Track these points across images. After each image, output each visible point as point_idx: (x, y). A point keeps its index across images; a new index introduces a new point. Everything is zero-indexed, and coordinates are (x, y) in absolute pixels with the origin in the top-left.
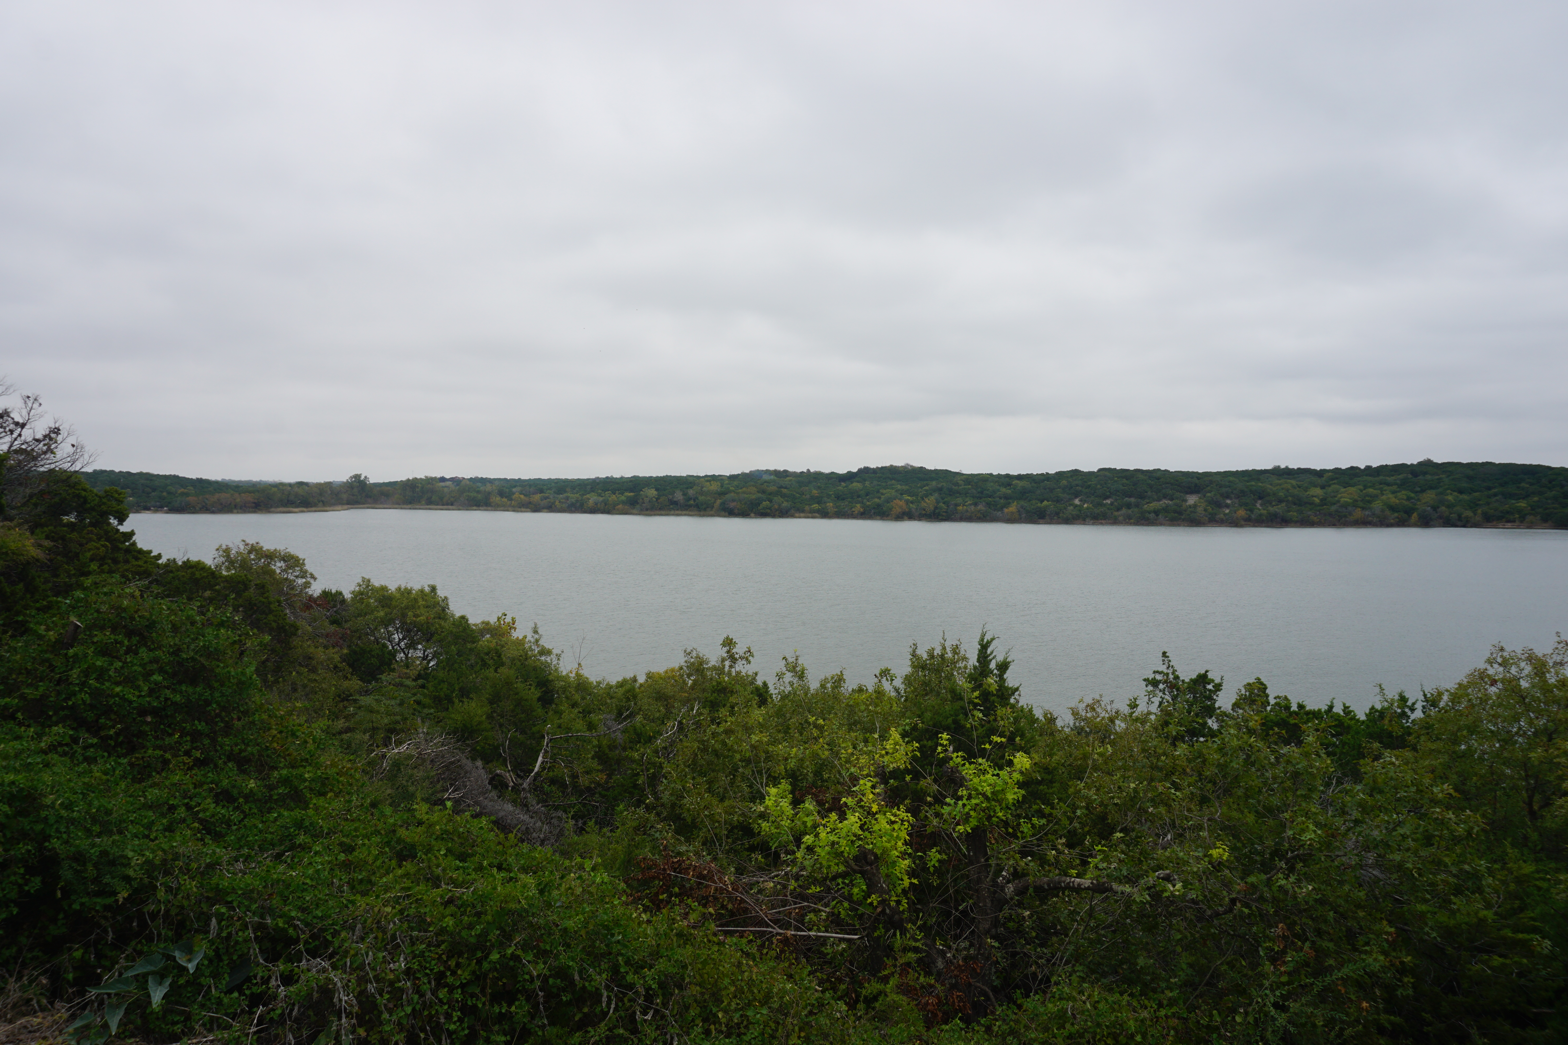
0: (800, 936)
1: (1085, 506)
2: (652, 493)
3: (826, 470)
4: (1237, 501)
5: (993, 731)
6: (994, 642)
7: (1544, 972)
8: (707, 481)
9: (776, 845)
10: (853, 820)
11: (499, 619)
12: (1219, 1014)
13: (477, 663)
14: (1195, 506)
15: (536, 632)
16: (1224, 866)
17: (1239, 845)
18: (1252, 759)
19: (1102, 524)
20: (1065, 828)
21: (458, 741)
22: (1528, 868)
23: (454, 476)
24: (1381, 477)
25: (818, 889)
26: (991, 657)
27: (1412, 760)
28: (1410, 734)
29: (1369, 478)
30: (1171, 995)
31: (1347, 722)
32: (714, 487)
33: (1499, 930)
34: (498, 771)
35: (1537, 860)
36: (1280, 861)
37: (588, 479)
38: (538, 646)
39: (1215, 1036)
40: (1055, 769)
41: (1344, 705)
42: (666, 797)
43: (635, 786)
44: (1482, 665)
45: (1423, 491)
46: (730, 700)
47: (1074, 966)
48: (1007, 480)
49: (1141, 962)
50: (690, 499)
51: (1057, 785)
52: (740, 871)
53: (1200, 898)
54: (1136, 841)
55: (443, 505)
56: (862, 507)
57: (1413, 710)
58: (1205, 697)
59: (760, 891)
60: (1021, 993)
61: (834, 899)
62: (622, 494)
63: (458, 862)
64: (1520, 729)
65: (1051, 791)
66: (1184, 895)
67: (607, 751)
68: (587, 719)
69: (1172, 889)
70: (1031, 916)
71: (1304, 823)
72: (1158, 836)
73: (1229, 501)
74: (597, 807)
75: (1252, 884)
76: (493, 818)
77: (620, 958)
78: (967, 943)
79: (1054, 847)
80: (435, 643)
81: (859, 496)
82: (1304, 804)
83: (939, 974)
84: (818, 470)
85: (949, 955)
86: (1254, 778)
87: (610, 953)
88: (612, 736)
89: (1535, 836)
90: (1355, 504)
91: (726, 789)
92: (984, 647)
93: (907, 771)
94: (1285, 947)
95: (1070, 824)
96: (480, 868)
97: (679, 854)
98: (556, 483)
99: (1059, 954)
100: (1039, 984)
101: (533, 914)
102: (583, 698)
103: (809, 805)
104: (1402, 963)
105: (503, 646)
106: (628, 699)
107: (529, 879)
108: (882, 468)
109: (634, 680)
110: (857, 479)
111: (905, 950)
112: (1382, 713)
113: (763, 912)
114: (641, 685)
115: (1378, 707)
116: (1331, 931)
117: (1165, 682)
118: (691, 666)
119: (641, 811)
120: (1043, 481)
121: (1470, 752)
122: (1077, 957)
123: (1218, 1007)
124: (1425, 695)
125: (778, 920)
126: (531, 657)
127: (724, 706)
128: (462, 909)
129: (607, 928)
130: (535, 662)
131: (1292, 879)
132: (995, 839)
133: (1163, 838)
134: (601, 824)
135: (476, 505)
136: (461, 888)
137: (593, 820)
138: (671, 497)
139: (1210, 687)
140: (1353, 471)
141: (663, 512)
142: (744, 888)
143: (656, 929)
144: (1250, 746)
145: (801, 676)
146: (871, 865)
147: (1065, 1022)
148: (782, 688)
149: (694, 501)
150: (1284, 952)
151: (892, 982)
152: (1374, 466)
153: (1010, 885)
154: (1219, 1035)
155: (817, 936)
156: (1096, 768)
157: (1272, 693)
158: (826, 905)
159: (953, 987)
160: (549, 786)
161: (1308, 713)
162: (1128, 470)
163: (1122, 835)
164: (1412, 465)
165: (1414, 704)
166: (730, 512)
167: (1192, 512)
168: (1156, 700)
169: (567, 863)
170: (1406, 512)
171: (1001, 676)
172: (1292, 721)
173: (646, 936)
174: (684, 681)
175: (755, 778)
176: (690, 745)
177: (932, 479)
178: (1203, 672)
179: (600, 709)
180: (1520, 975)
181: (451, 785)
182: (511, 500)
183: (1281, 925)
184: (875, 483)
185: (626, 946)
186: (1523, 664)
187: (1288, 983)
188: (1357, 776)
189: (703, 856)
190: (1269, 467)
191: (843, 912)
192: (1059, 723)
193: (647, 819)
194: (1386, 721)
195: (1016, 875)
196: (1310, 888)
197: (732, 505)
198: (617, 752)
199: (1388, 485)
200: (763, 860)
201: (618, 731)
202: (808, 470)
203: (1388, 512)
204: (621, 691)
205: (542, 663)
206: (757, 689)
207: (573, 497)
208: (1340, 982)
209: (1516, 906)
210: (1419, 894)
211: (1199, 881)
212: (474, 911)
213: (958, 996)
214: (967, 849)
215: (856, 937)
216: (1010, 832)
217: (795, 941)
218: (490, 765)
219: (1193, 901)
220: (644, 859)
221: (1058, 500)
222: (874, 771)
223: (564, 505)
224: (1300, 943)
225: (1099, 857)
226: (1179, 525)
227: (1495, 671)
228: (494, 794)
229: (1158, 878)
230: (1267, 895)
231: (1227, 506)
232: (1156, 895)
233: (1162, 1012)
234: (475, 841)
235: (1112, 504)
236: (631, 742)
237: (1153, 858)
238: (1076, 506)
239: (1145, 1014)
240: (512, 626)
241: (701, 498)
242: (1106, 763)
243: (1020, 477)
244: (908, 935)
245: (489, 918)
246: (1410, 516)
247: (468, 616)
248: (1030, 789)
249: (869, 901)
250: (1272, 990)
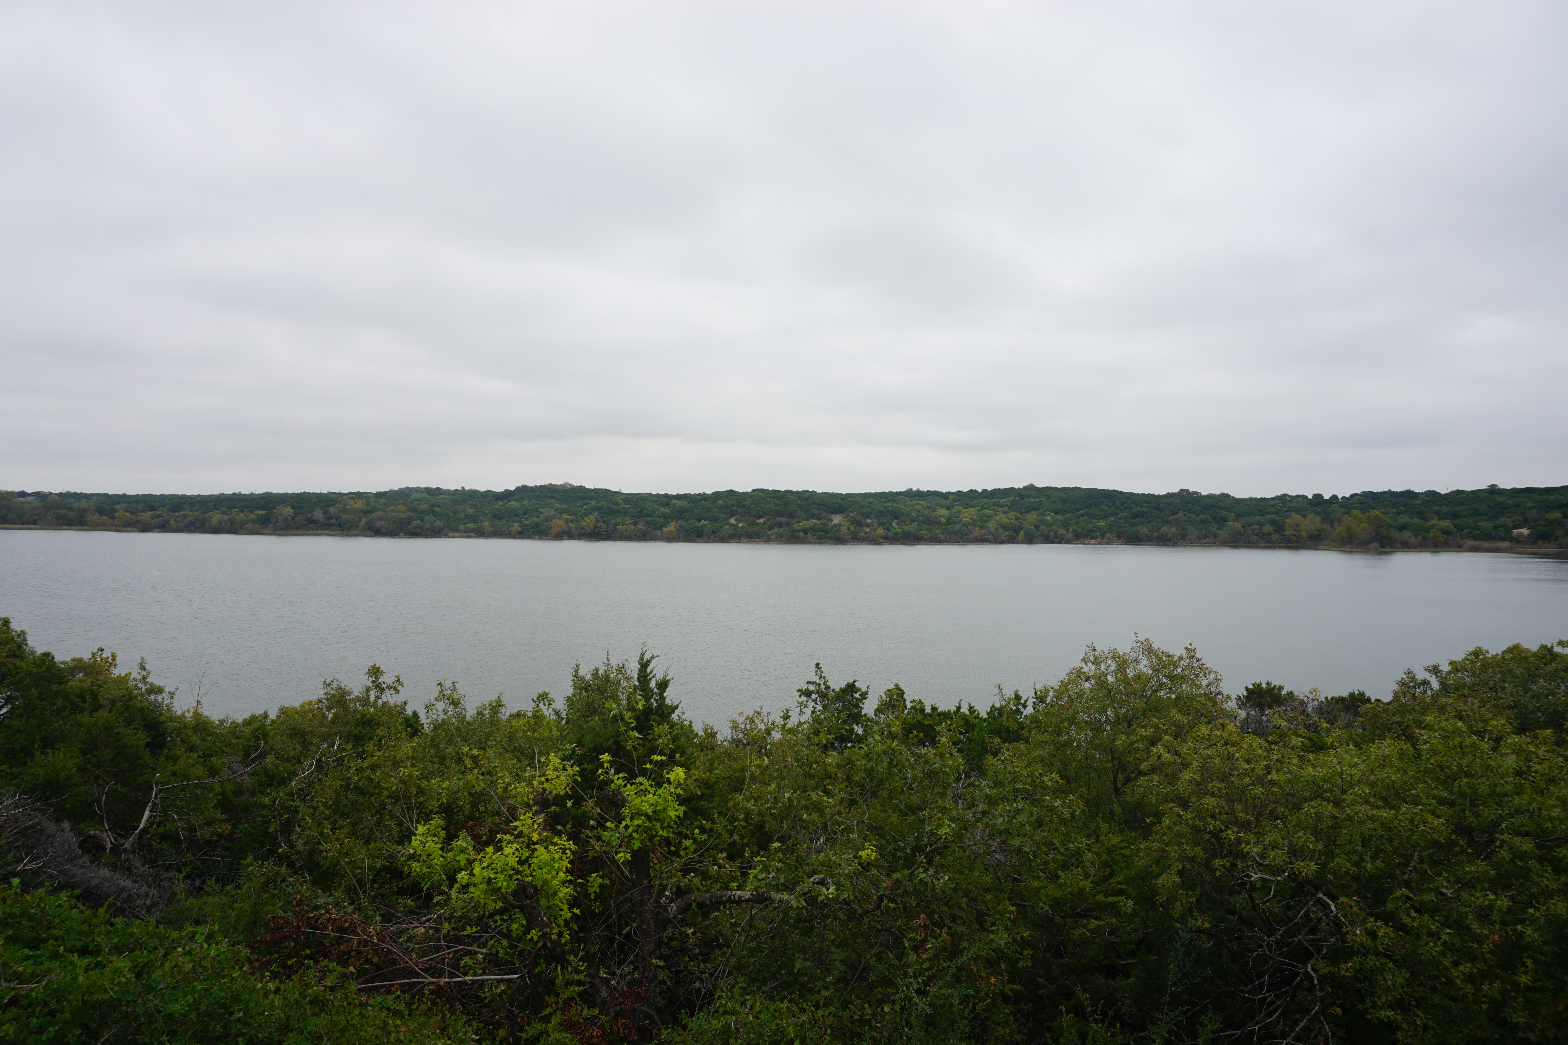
0: (455, 982)
1: (741, 525)
2: (288, 511)
3: (482, 488)
4: (876, 520)
5: (654, 750)
6: (653, 661)
7: (1128, 929)
8: (351, 498)
9: (428, 885)
10: (511, 852)
11: (94, 655)
12: (870, 1006)
13: (65, 708)
14: (839, 525)
15: (142, 667)
16: (872, 866)
17: (883, 842)
18: (895, 762)
19: (755, 542)
20: (726, 841)
21: (38, 800)
22: (1116, 840)
23: (38, 490)
24: (995, 500)
25: (474, 929)
26: (651, 676)
27: (1026, 752)
28: (1023, 728)
29: (986, 500)
30: (827, 994)
31: (972, 719)
32: (359, 505)
33: (1095, 896)
34: (92, 832)
35: (1122, 831)
36: (920, 856)
37: (211, 496)
38: (146, 683)
39: (866, 1028)
40: (715, 783)
41: (969, 705)
42: (300, 846)
43: (266, 834)
44: (1079, 664)
45: (1028, 512)
46: (377, 733)
47: (736, 977)
48: (666, 500)
49: (798, 966)
50: (332, 518)
51: (717, 799)
52: (387, 918)
53: (852, 898)
54: (792, 850)
55: (23, 524)
56: (520, 526)
57: (1025, 707)
58: (852, 705)
59: (409, 939)
60: (686, 1013)
61: (492, 938)
62: (252, 512)
63: (26, 951)
64: (1107, 718)
65: (711, 805)
66: (837, 897)
67: (232, 798)
68: (208, 763)
69: (826, 892)
70: (694, 933)
71: (939, 819)
72: (811, 840)
73: (869, 521)
74: (219, 862)
75: (897, 881)
76: (77, 892)
77: (240, 1039)
78: (631, 967)
79: (715, 862)
80: (7, 686)
81: (517, 515)
82: (940, 801)
83: (603, 1003)
84: (473, 488)
85: (613, 983)
86: (897, 778)
87: (228, 1035)
88: (238, 780)
89: (1119, 810)
90: (974, 523)
91: (372, 829)
92: (644, 665)
93: (568, 797)
94: (926, 936)
95: (731, 837)
96: (55, 956)
97: (316, 908)
98: (171, 499)
99: (722, 967)
100: (703, 999)
101: (128, 1002)
102: (203, 740)
103: (463, 841)
104: (1022, 937)
105: (100, 686)
106: (257, 738)
107: (122, 963)
108: (541, 486)
109: (265, 716)
110: (514, 497)
111: (568, 984)
112: (1000, 711)
113: (413, 962)
114: (273, 722)
115: (998, 705)
116: (964, 916)
117: (817, 692)
118: (330, 698)
119: (270, 865)
120: (700, 501)
121: (1071, 740)
122: (739, 968)
123: (868, 999)
124: (1036, 693)
125: (431, 968)
126: (136, 697)
127: (371, 739)
128: (29, 1010)
129: (224, 1006)
130: (141, 701)
131: (931, 872)
132: (657, 858)
133: (816, 842)
134: (223, 881)
135: (67, 525)
136: (30, 982)
137: (214, 879)
138: (309, 515)
139: (857, 695)
140: (972, 494)
141: (300, 532)
142: (390, 937)
143: (285, 998)
144: (893, 750)
145: (456, 703)
146: (531, 898)
147: (729, 1037)
148: (435, 717)
149: (336, 519)
150: (925, 940)
151: (554, 1021)
152: (990, 489)
153: (673, 904)
154: (871, 1027)
155: (473, 981)
156: (753, 778)
157: (909, 697)
158: (484, 945)
159: (618, 1014)
160: (160, 843)
161: (939, 714)
162: (779, 491)
163: (779, 844)
164: (1019, 489)
165: (1026, 701)
166: (378, 533)
167: (837, 531)
168: (808, 712)
169: (175, 935)
170: (1015, 531)
171: (661, 695)
172: (927, 722)
173: (272, 1008)
174: (324, 715)
175: (404, 816)
176: (332, 783)
177: (592, 498)
178: (851, 681)
179: (223, 751)
180: (1111, 933)
181: (27, 854)
182: (113, 518)
183: (922, 916)
184: (533, 501)
185: (248, 1024)
186: (1109, 662)
187: (930, 968)
188: (982, 772)
189: (345, 907)
190: (903, 489)
191: (501, 951)
192: (719, 737)
193: (277, 873)
194: (1004, 718)
195: (680, 892)
196: (947, 878)
197: (379, 524)
198: (245, 798)
199: (1001, 506)
200: (413, 903)
201: (245, 775)
202: (463, 488)
203: (1001, 531)
204: (249, 729)
205: (151, 703)
206: (407, 720)
207: (192, 515)
208: (972, 962)
209: (1107, 873)
210: (1035, 874)
211: (851, 882)
212: (46, 1010)
213: (623, 1024)
214: (630, 871)
215: (516, 976)
216: (671, 849)
217: (450, 988)
218: (82, 825)
219: (846, 902)
220: (274, 918)
221: (715, 520)
222: (533, 800)
223: (180, 524)
224: (938, 931)
225: (758, 868)
226: (825, 543)
227: (1089, 668)
228: (85, 859)
229: (814, 883)
230: (910, 888)
231: (868, 525)
232: (811, 899)
233: (820, 1013)
234: (51, 922)
235: (765, 523)
236: (260, 785)
237: (807, 864)
238: (732, 525)
239: (804, 1018)
240: (113, 662)
241: (343, 517)
242: (762, 773)
243: (678, 497)
244: (570, 969)
245: (67, 1015)
246: (1018, 534)
247: (54, 653)
248: (691, 805)
249: (529, 937)
250: (915, 978)
